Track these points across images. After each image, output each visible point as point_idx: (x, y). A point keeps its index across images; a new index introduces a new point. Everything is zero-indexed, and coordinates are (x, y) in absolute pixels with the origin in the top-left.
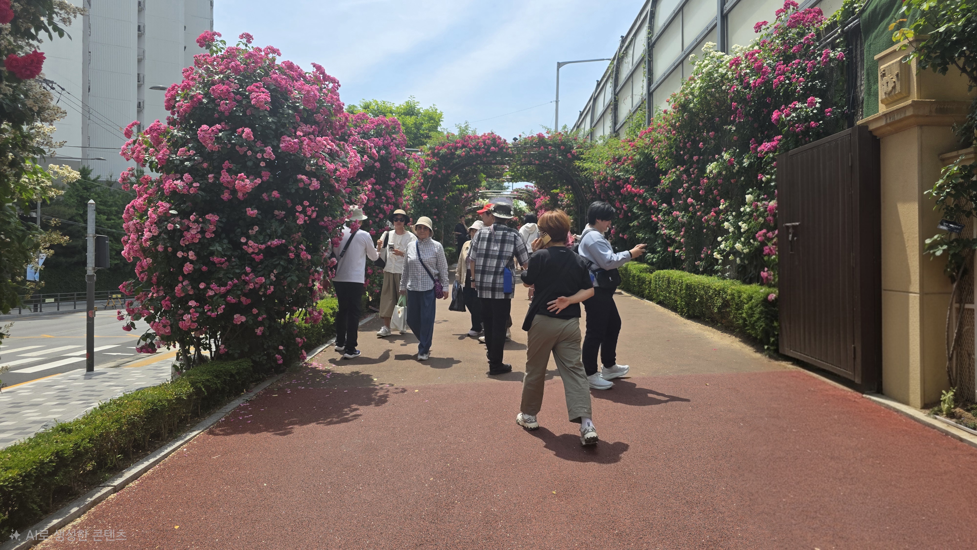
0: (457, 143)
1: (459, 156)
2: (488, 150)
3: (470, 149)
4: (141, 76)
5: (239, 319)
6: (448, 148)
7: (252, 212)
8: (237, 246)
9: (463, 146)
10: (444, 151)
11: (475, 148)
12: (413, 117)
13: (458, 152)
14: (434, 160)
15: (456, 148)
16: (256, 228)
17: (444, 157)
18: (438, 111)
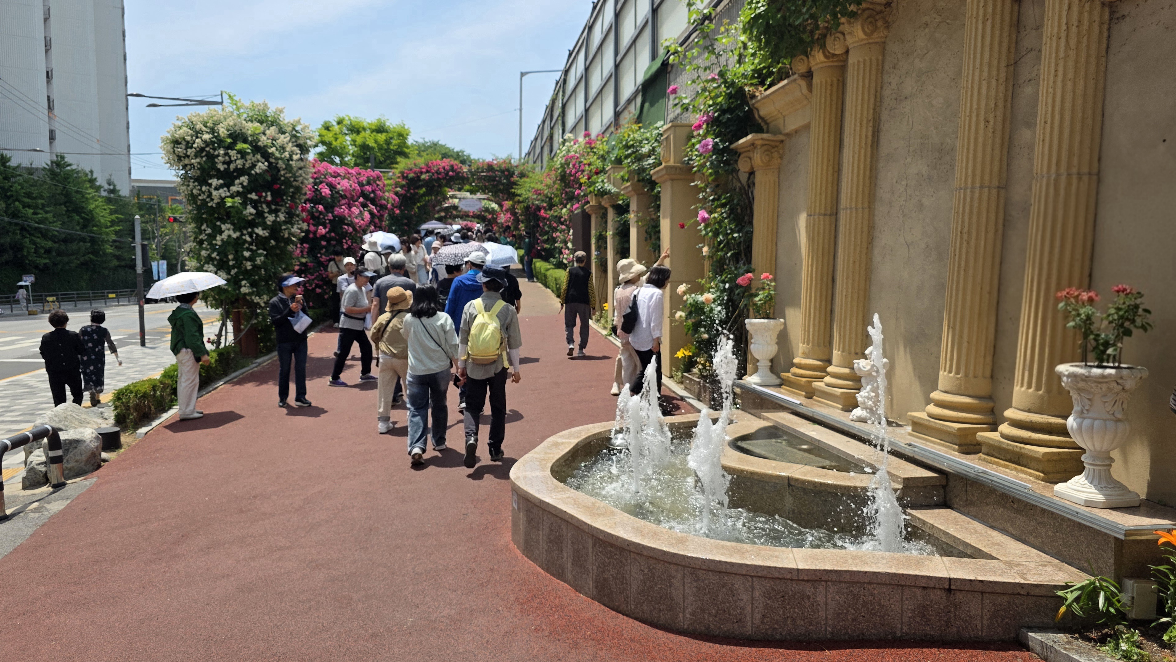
0: (422, 168)
1: (424, 180)
2: (447, 174)
3: (433, 174)
4: (48, 39)
5: (318, 291)
6: (415, 173)
7: (324, 243)
8: (316, 258)
9: (428, 172)
10: (411, 175)
11: (437, 172)
12: (384, 134)
13: (423, 177)
14: (404, 183)
15: (422, 173)
16: (324, 250)
17: (412, 180)
18: (406, 127)
